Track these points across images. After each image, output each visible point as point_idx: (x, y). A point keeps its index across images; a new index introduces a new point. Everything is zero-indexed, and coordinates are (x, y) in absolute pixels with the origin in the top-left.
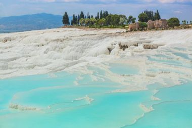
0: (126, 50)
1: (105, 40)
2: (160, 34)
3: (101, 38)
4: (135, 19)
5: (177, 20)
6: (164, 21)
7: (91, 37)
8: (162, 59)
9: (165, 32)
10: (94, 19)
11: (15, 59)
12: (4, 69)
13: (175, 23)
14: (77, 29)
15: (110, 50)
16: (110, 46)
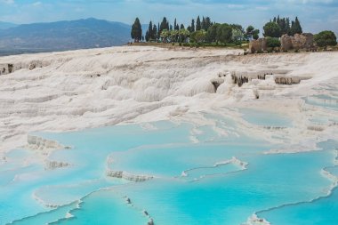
0: (245, 85)
1: (208, 67)
2: (302, 59)
3: (201, 64)
4: (258, 31)
5: (333, 34)
6: (309, 35)
7: (183, 62)
8: (327, 102)
9: (312, 55)
10: (185, 31)
11: (50, 98)
12: (31, 116)
13: (329, 40)
14: (158, 49)
15: (216, 85)
16: (216, 78)
